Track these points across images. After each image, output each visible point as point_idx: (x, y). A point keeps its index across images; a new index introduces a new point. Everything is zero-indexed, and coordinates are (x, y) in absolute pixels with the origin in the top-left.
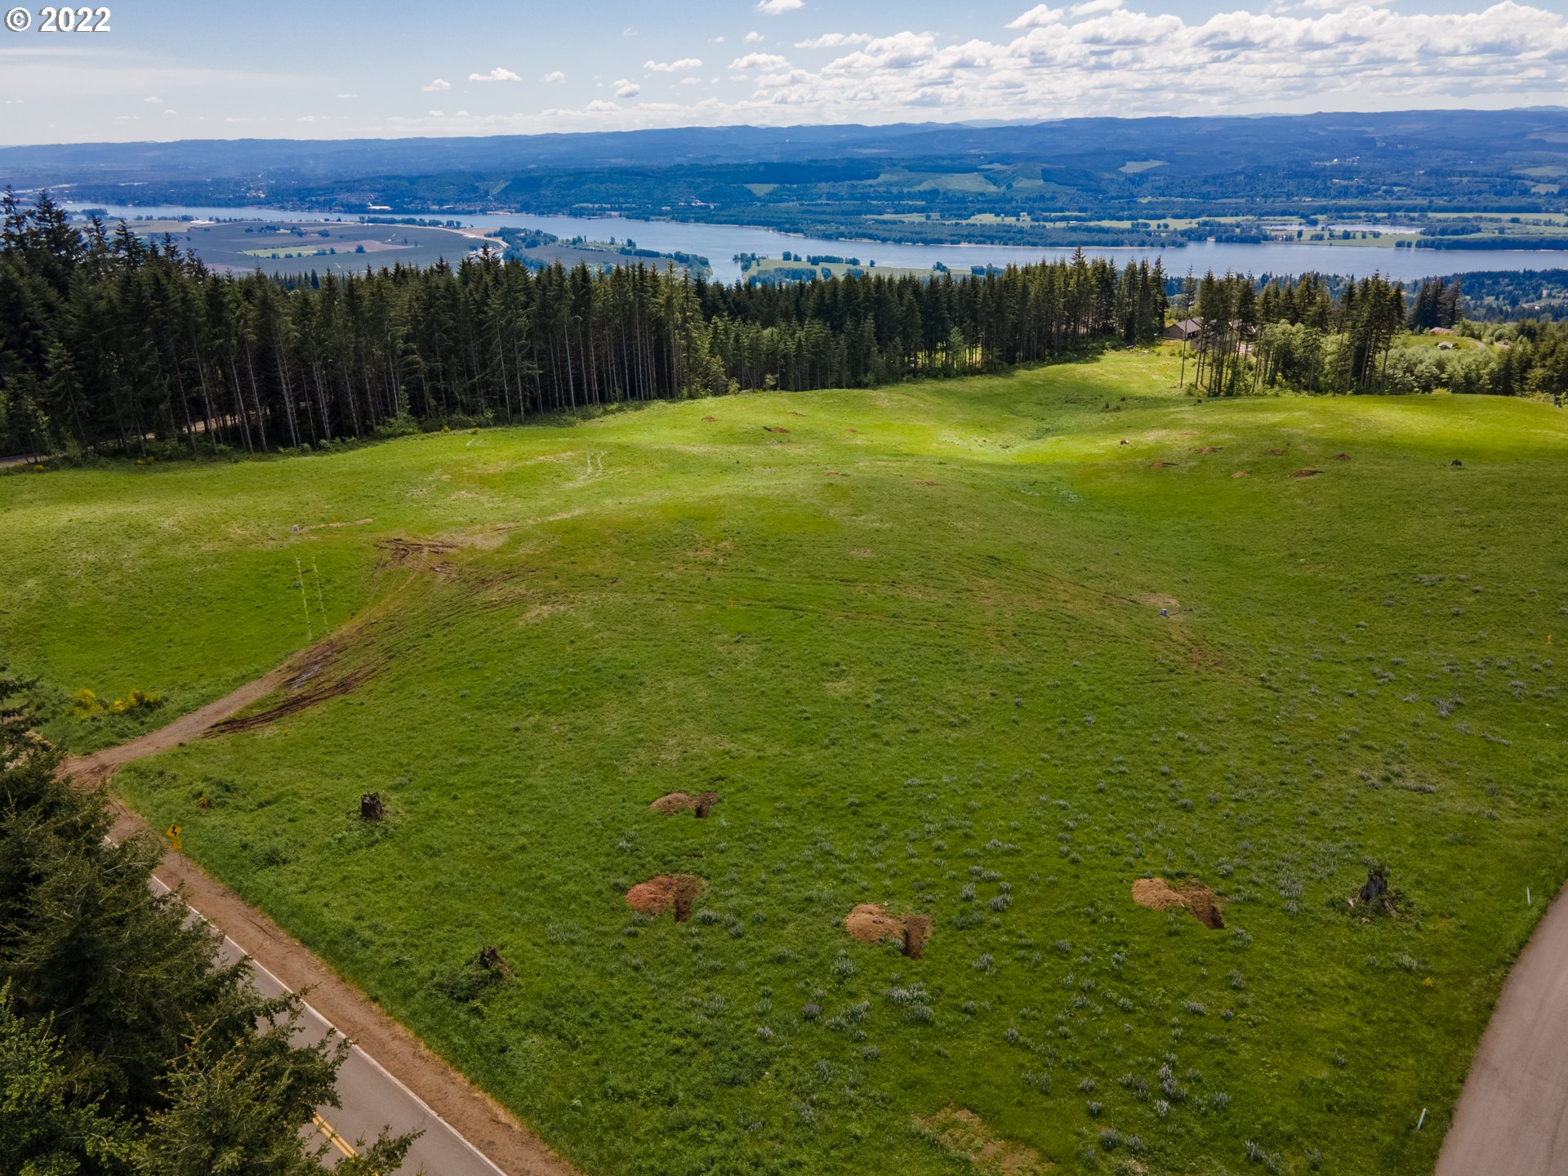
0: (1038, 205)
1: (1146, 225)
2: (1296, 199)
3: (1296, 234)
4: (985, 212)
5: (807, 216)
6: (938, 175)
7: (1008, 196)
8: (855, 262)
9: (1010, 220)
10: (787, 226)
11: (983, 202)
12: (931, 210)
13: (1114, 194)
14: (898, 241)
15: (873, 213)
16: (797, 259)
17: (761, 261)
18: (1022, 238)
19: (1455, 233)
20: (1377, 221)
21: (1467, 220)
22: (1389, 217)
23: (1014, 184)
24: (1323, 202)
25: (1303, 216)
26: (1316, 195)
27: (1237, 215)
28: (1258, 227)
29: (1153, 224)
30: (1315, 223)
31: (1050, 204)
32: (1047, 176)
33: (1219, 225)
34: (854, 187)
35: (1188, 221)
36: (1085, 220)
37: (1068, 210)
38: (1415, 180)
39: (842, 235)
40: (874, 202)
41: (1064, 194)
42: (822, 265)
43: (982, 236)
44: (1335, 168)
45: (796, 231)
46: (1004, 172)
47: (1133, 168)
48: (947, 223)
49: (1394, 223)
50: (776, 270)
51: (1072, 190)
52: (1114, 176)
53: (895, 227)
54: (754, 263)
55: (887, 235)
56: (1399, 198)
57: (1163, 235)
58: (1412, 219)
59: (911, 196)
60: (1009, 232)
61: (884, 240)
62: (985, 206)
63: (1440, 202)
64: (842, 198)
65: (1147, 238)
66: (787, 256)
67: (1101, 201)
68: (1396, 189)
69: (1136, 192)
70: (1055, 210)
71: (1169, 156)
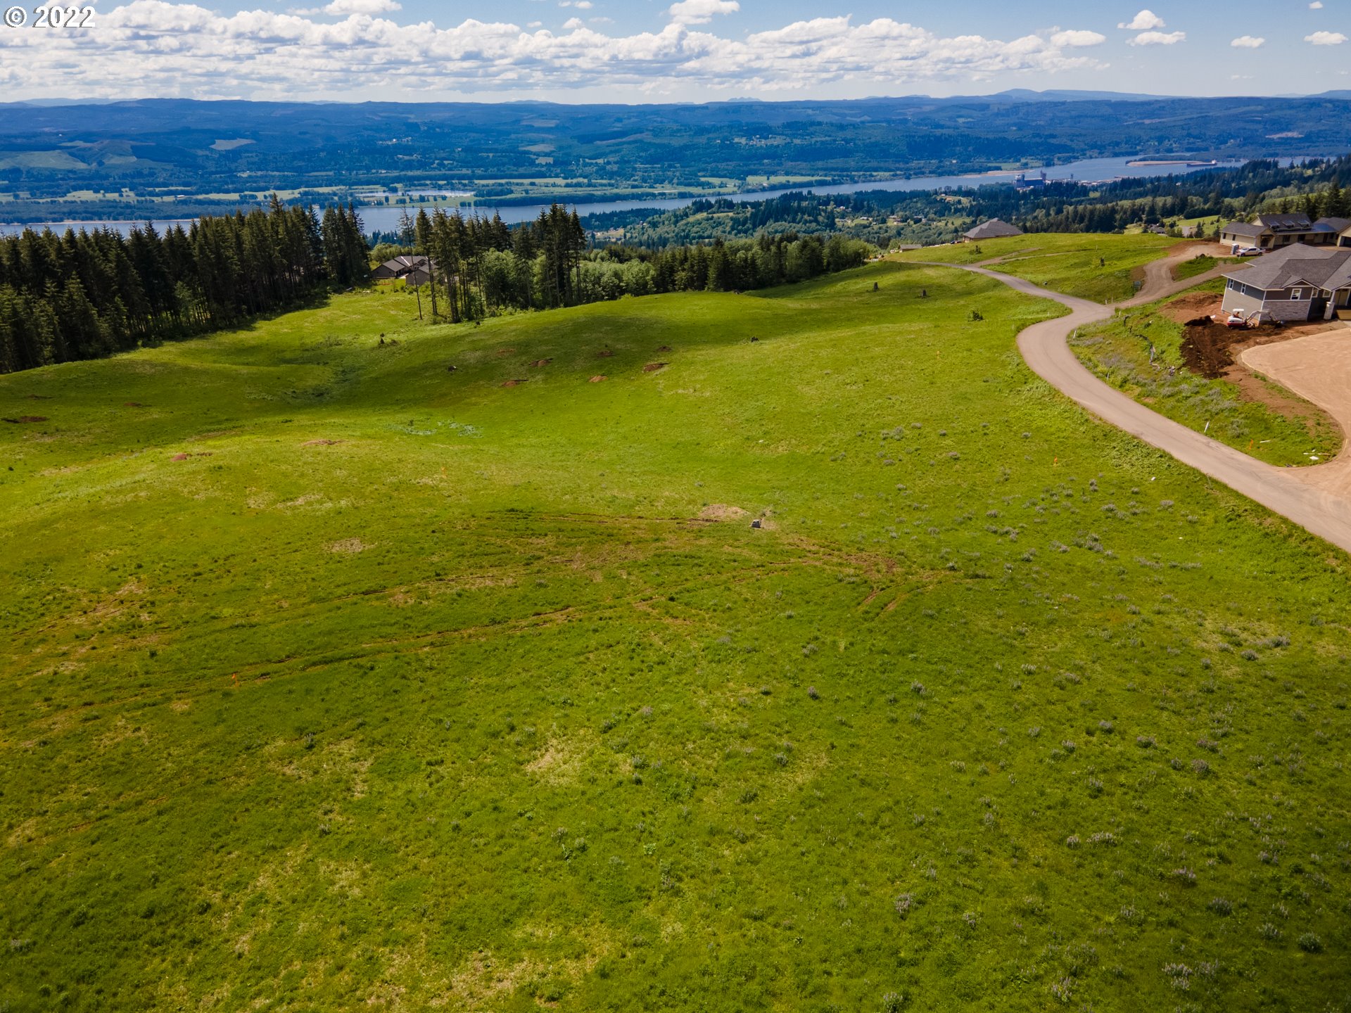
0: (138, 181)
1: (256, 197)
2: (374, 171)
3: (384, 200)
4: (81, 189)
6: (13, 153)
7: (102, 173)
9: (113, 196)
11: (75, 179)
12: (17, 189)
13: (214, 170)
18: (133, 213)
19: (497, 194)
20: (440, 188)
21: (501, 185)
22: (448, 184)
23: (105, 161)
24: (395, 173)
25: (384, 185)
26: (388, 168)
27: (331, 186)
28: (351, 195)
30: (395, 190)
31: (150, 179)
32: (137, 152)
33: (319, 194)
35: (290, 191)
36: (192, 194)
37: (172, 185)
38: (457, 156)
41: (163, 170)
43: (86, 212)
44: (394, 145)
46: (90, 149)
47: (222, 145)
48: (41, 201)
49: (453, 189)
51: (170, 166)
52: (207, 153)
56: (450, 169)
58: (465, 185)
60: (116, 207)
62: (79, 183)
63: (479, 172)
67: (202, 176)
68: (446, 162)
69: (233, 168)
70: (158, 185)
71: (254, 135)
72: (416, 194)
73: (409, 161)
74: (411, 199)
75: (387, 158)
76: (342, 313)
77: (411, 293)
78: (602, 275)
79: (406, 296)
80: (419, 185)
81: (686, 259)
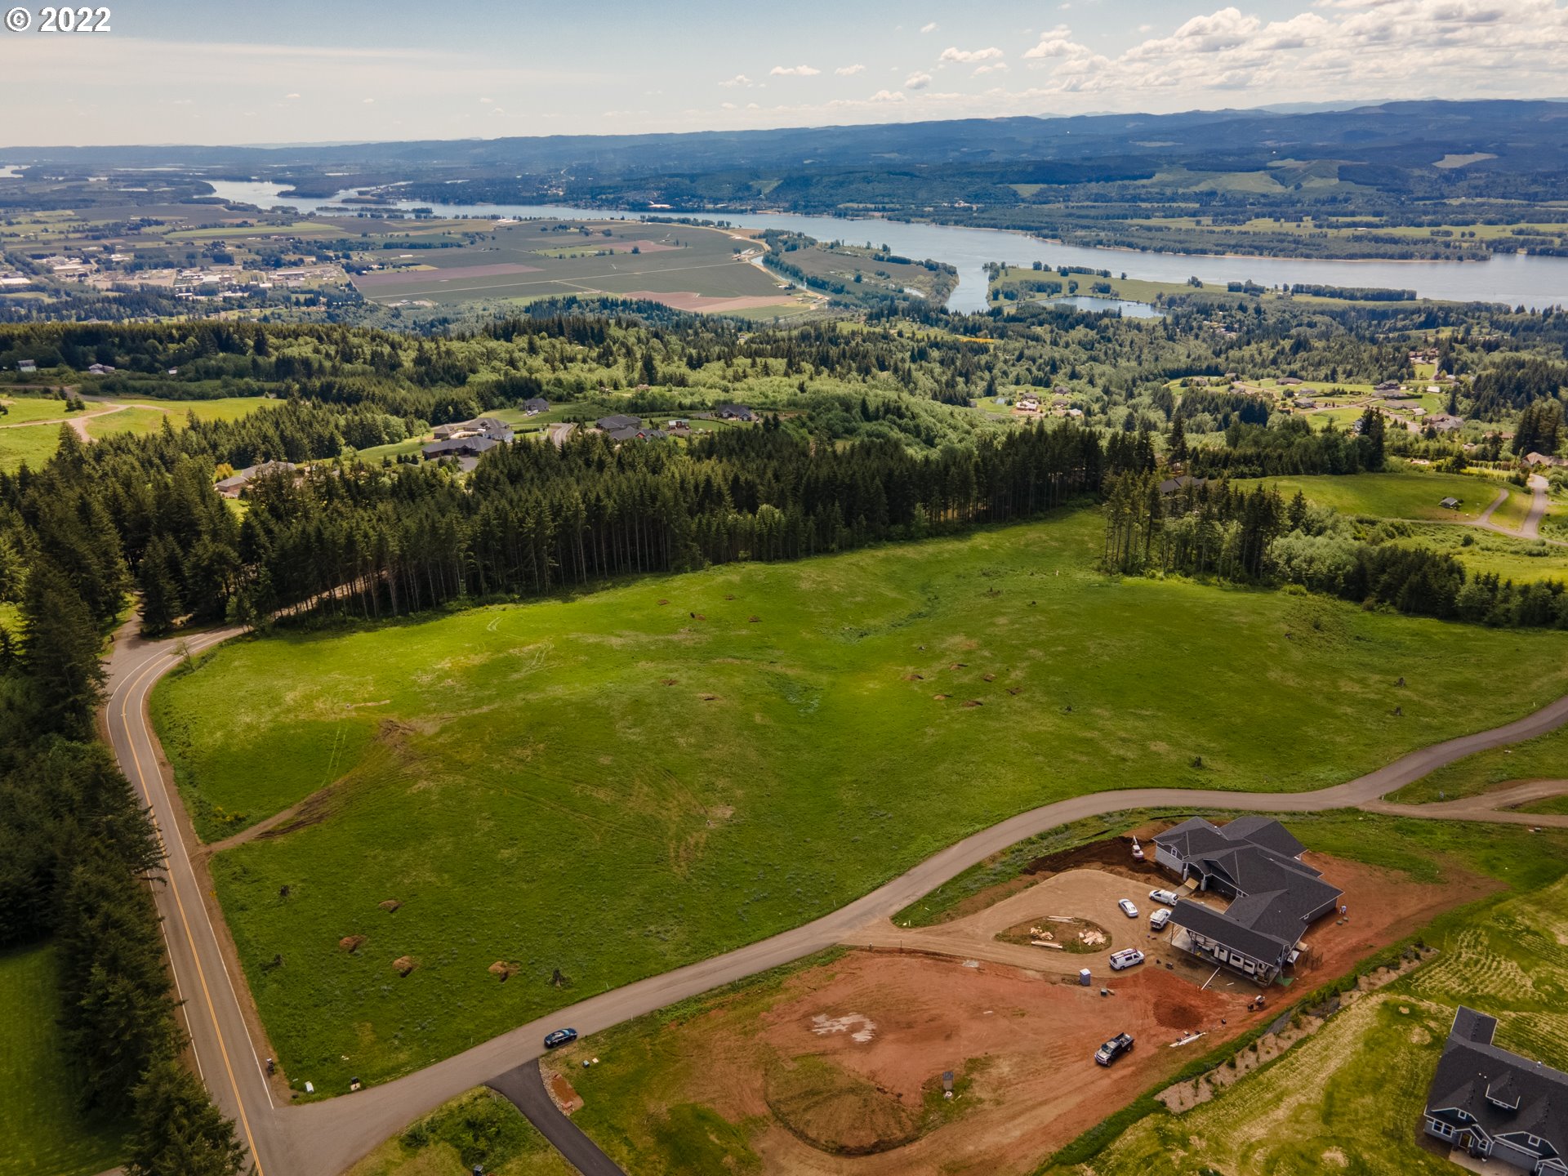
0: (1327, 208)
1: (1448, 233)
4: (1264, 216)
5: (1070, 220)
6: (1219, 174)
7: (1295, 198)
8: (1106, 274)
9: (1289, 227)
10: (1046, 232)
11: (1265, 205)
12: (1204, 214)
13: (1421, 195)
14: (1159, 251)
15: (1140, 217)
16: (1047, 269)
17: (1010, 271)
18: (1295, 249)
23: (1305, 185)
29: (1457, 231)
31: (1340, 207)
32: (1344, 174)
33: (1539, 233)
34: (1126, 187)
35: (1501, 228)
36: (1377, 226)
37: (1361, 214)
39: (1100, 243)
40: (1144, 205)
41: (1361, 196)
42: (1073, 277)
43: (1250, 246)
45: (1054, 237)
46: (1295, 170)
47: (1452, 162)
48: (1217, 229)
50: (1021, 283)
51: (1371, 191)
52: (1426, 173)
53: (1159, 234)
54: (1002, 272)
55: (1147, 243)
57: (1465, 245)
59: (1186, 198)
60: (1282, 241)
61: (1144, 249)
62: (1266, 210)
64: (1110, 201)
65: (1442, 250)
66: (1037, 266)
67: (1402, 203)
69: (1446, 194)
70: (1345, 215)
71: (1499, 148)
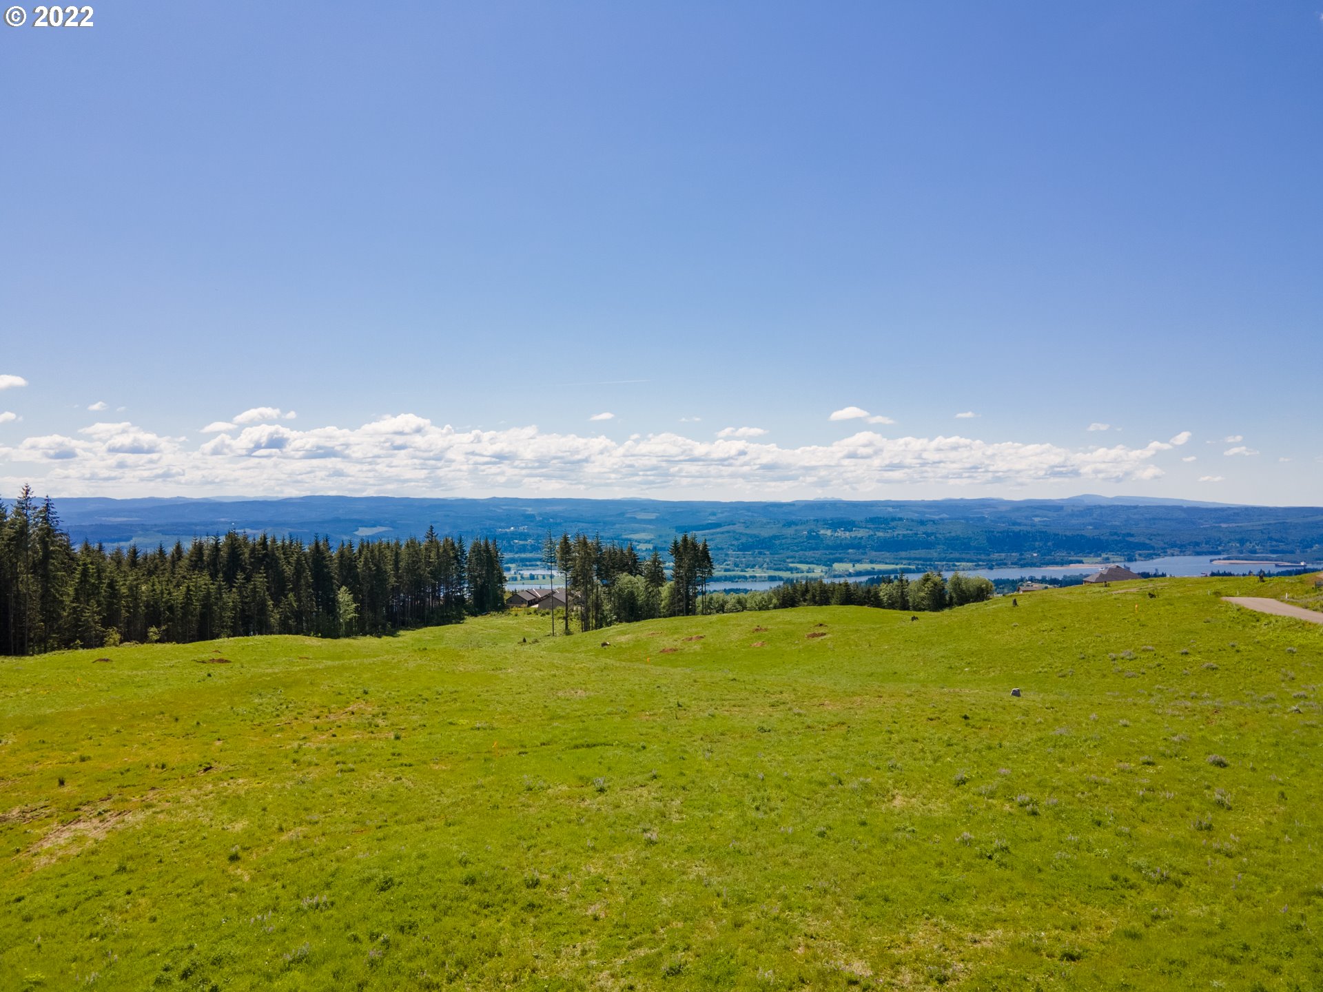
44: (512, 533)
47: (364, 532)
71: (392, 524)
72: (526, 573)
73: (523, 545)
74: (522, 577)
75: (504, 542)
76: (481, 628)
77: (543, 615)
78: (726, 602)
79: (539, 617)
80: (530, 566)
81: (807, 591)
